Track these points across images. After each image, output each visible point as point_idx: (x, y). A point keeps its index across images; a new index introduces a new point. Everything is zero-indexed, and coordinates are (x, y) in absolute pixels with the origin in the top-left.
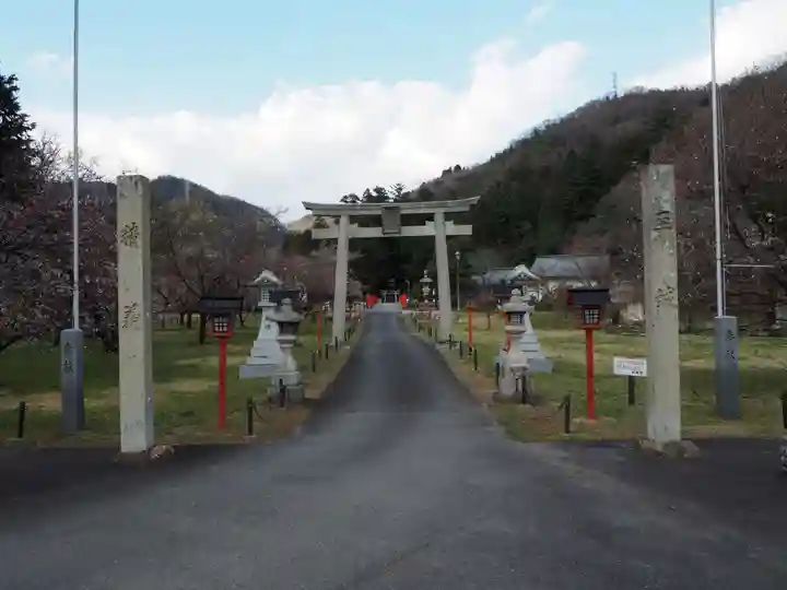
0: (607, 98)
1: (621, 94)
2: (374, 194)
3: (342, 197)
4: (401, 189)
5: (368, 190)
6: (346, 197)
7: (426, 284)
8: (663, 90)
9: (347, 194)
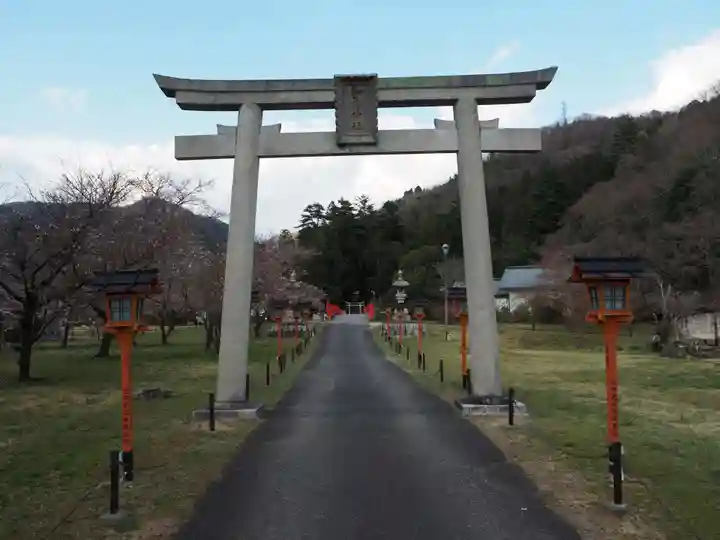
0: (558, 124)
1: (570, 122)
2: (339, 206)
3: (306, 206)
4: (366, 201)
5: (333, 203)
6: (310, 207)
7: (401, 288)
8: (610, 117)
9: (312, 204)
